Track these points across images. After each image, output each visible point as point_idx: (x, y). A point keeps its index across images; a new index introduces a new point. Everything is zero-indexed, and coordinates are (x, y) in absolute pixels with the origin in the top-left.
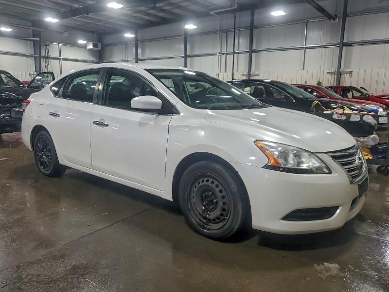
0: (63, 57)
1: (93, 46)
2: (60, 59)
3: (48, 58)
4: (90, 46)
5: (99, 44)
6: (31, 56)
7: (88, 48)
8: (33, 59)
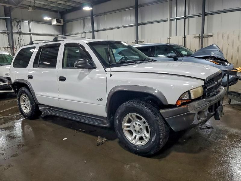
0: (32, 32)
1: (57, 22)
2: (30, 34)
3: (20, 33)
4: (54, 22)
5: (62, 21)
6: (5, 33)
7: (52, 24)
8: (7, 35)
